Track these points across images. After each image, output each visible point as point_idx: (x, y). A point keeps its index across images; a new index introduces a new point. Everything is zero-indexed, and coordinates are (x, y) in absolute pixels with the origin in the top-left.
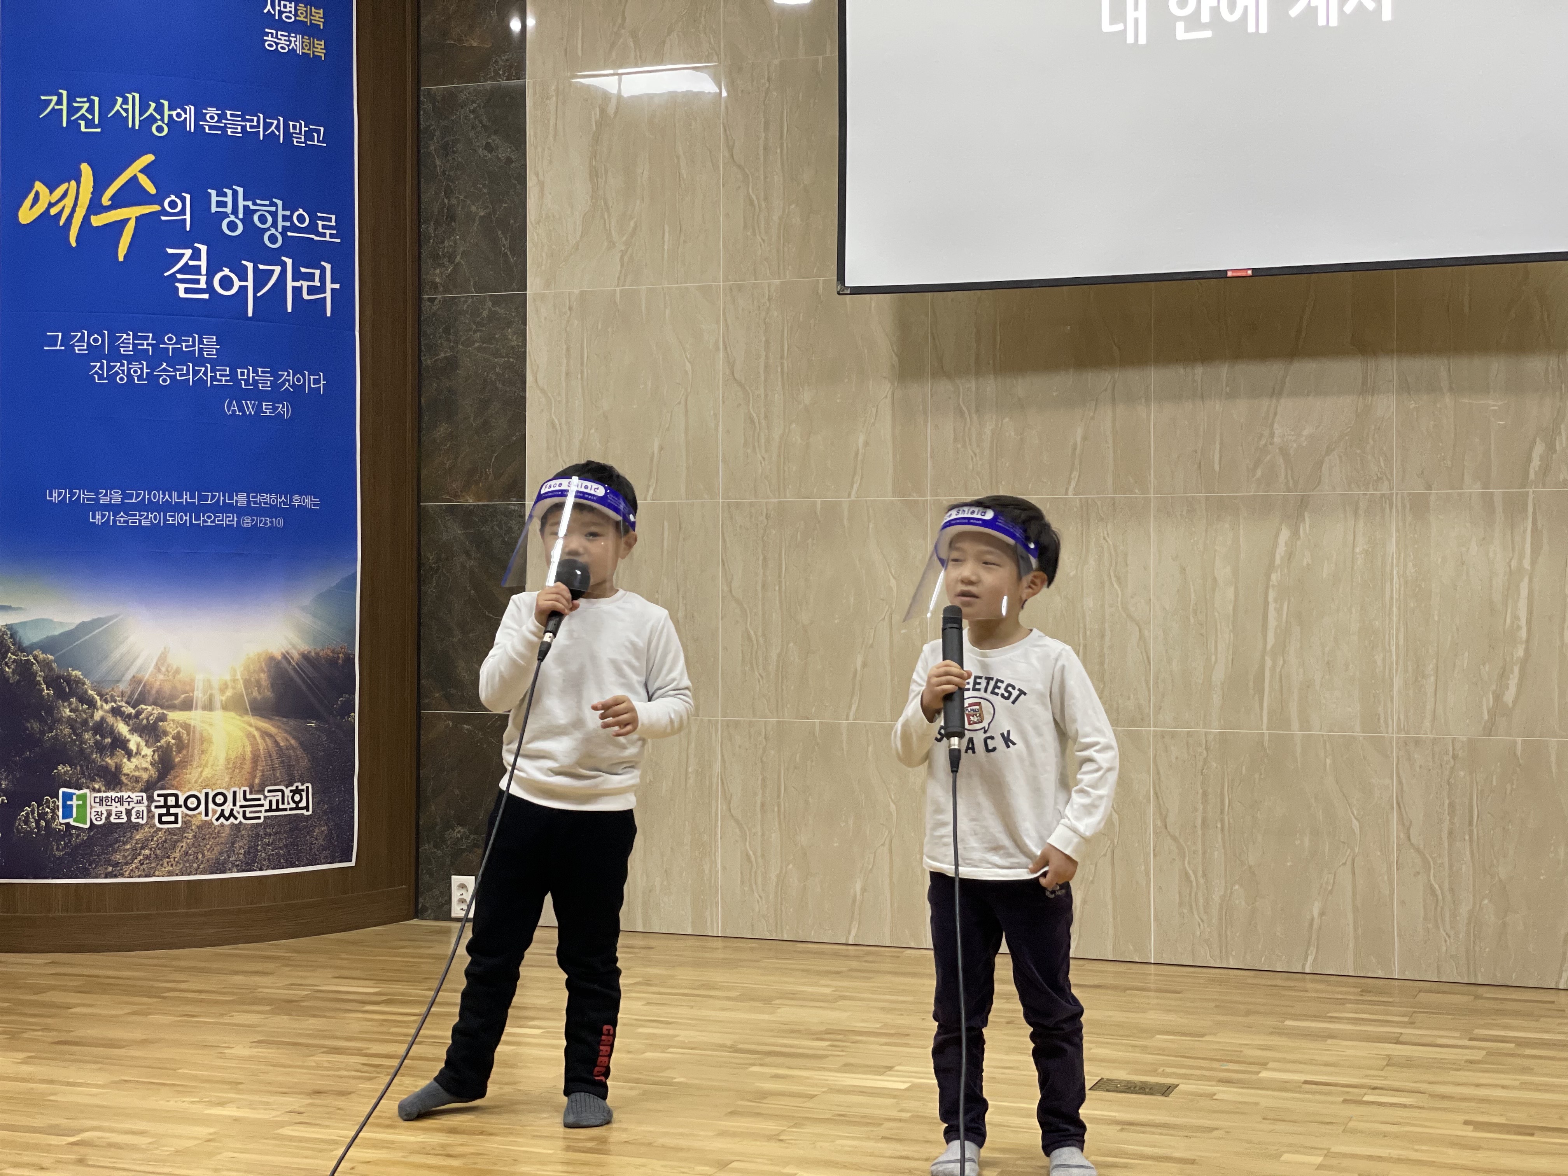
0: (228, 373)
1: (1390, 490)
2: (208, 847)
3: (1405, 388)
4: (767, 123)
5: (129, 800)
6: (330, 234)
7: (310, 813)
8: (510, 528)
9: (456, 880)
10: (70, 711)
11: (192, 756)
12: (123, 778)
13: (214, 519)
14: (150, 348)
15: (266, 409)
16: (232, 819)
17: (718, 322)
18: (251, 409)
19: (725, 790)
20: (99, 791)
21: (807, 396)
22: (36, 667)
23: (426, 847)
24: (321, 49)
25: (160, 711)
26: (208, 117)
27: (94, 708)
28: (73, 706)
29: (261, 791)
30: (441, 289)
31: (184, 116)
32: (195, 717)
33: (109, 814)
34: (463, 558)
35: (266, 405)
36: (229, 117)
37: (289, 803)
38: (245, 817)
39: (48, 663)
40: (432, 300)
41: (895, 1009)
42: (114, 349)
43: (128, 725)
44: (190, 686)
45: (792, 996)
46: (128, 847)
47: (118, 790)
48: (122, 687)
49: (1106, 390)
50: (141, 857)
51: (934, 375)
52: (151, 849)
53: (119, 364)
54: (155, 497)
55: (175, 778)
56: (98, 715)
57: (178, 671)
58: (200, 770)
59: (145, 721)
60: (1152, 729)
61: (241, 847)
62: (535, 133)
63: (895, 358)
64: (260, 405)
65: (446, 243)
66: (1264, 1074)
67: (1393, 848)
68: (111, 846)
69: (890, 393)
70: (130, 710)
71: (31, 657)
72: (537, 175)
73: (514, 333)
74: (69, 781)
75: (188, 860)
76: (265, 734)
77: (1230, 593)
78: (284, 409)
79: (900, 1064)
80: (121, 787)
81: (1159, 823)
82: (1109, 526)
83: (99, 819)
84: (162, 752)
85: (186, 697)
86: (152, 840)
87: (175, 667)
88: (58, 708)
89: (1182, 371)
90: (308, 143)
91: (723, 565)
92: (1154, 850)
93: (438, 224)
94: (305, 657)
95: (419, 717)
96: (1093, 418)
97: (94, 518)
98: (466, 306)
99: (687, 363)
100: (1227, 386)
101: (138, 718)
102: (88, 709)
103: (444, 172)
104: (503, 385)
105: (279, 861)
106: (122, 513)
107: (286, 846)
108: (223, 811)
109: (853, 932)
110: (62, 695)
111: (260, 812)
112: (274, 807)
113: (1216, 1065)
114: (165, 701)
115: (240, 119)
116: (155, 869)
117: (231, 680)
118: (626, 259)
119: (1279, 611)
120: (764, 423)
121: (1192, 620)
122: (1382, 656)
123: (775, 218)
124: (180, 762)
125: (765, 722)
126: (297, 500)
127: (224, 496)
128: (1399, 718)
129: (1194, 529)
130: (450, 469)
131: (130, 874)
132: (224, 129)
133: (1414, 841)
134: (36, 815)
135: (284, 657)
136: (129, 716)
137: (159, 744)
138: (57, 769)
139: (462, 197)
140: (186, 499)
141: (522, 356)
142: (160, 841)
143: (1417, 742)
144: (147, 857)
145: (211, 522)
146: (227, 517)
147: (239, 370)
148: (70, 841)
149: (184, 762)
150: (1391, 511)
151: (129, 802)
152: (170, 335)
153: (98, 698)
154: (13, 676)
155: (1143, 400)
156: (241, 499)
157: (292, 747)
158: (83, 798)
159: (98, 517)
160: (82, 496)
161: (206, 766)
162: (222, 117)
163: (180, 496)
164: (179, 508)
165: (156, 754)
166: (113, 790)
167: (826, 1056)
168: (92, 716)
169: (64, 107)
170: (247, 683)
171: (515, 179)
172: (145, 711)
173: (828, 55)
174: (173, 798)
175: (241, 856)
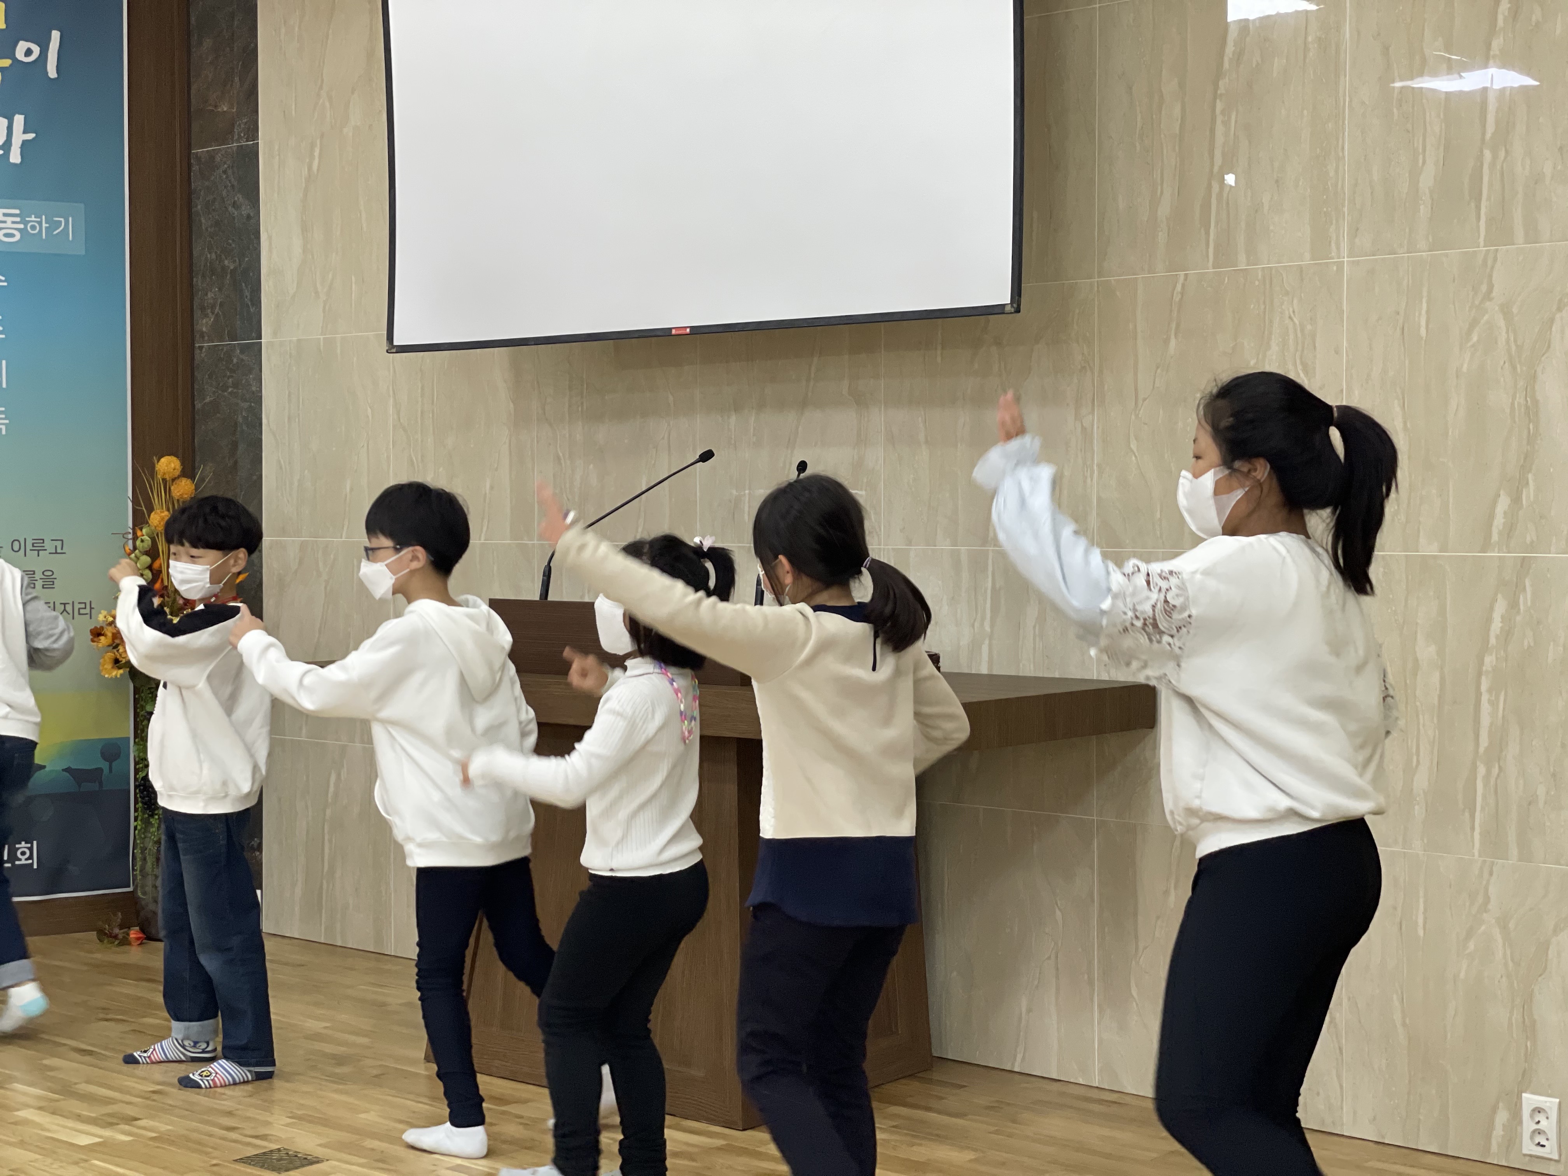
1: (878, 545)
3: (891, 440)
17: (389, 370)
21: (450, 442)
30: (206, 338)
40: (201, 348)
49: (663, 438)
51: (539, 422)
62: (265, 191)
65: (210, 295)
69: (508, 438)
72: (267, 229)
73: (254, 379)
89: (719, 420)
93: (204, 276)
98: (222, 353)
99: (369, 409)
100: (754, 436)
103: (207, 229)
104: (248, 428)
118: (327, 308)
120: (421, 466)
139: (218, 252)
141: (257, 399)
171: (253, 235)
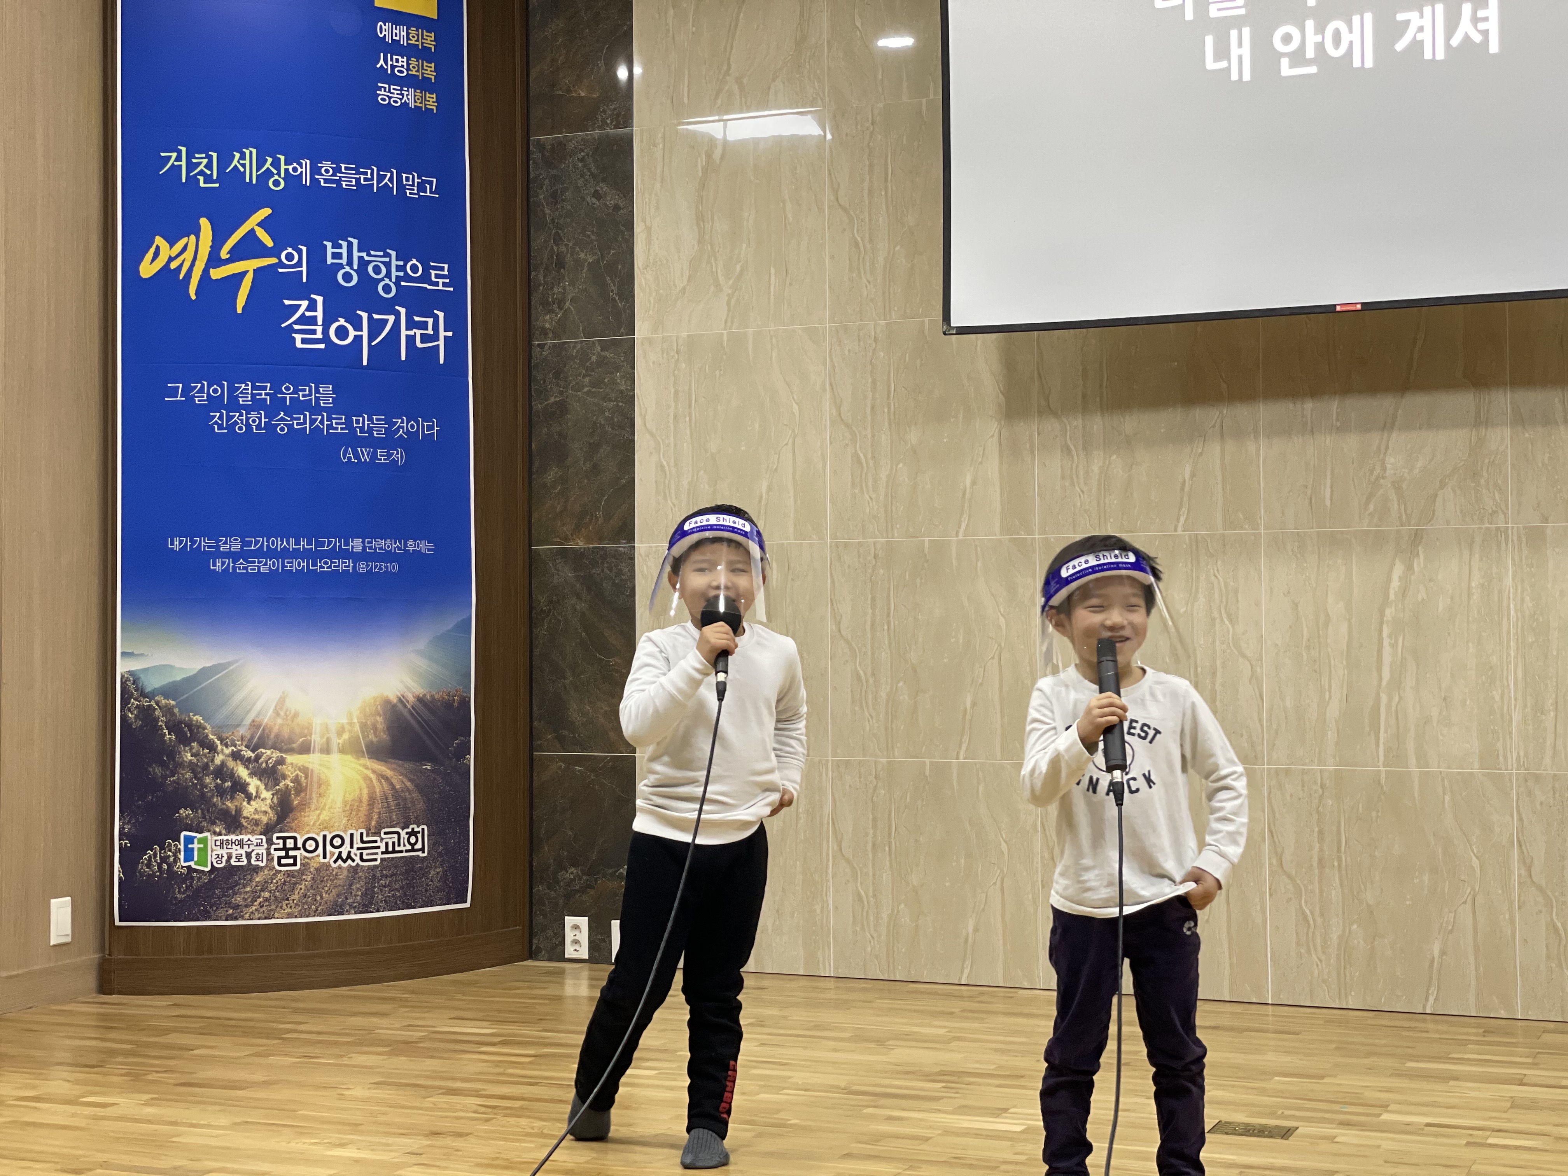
0: (343, 421)
1: (1506, 524)
2: (326, 889)
3: (1520, 420)
4: (871, 166)
5: (249, 842)
6: (443, 283)
7: (426, 854)
8: (621, 570)
9: (569, 921)
10: (192, 756)
11: (311, 799)
12: (243, 821)
13: (331, 565)
14: (268, 397)
15: (380, 456)
16: (349, 861)
17: (825, 364)
18: (366, 456)
19: (836, 830)
20: (220, 834)
21: (913, 436)
22: (158, 713)
23: (540, 888)
24: (433, 102)
25: (279, 754)
26: (323, 171)
27: (215, 753)
28: (194, 751)
29: (377, 833)
30: (551, 335)
31: (300, 170)
32: (312, 761)
33: (230, 857)
34: (574, 600)
35: (380, 452)
36: (343, 170)
37: (404, 845)
38: (362, 860)
39: (169, 709)
40: (542, 346)
41: (1009, 1051)
42: (233, 399)
43: (248, 769)
44: (308, 729)
45: (907, 1037)
46: (248, 889)
47: (238, 832)
48: (242, 731)
49: (1214, 426)
50: (261, 900)
51: (1040, 413)
52: (270, 892)
53: (238, 414)
54: (273, 544)
55: (293, 820)
56: (218, 759)
57: (296, 715)
58: (318, 812)
59: (264, 765)
60: (1266, 766)
61: (358, 889)
62: (642, 180)
63: (1002, 398)
64: (375, 453)
65: (556, 290)
66: (1385, 1117)
67: (1514, 885)
68: (232, 888)
69: (997, 431)
70: (249, 754)
71: (153, 703)
72: (644, 221)
73: (622, 377)
74: (191, 825)
75: (306, 903)
76: (382, 777)
77: (1344, 628)
78: (398, 455)
79: (1015, 1107)
80: (241, 830)
81: (1274, 861)
82: (1219, 563)
83: (219, 862)
84: (281, 795)
85: (303, 742)
86: (272, 883)
87: (293, 711)
88: (180, 753)
89: (1291, 405)
90: (421, 194)
91: (832, 604)
92: (1270, 889)
93: (547, 271)
94: (420, 700)
95: (531, 759)
96: (1201, 454)
97: (214, 565)
98: (575, 351)
99: (795, 405)
100: (1337, 420)
101: (258, 762)
102: (209, 753)
103: (553, 221)
104: (613, 429)
105: (396, 903)
106: (241, 560)
107: (402, 888)
108: (340, 853)
109: (966, 972)
110: (184, 740)
111: (377, 854)
112: (390, 849)
113: (1337, 1107)
114: (284, 745)
115: (354, 172)
116: (274, 911)
117: (348, 723)
118: (733, 302)
119: (1394, 646)
120: (871, 463)
121: (1305, 658)
122: (1500, 691)
123: (881, 259)
124: (298, 805)
125: (876, 762)
126: (411, 545)
127: (340, 542)
128: (1518, 753)
129: (1305, 565)
130: (561, 512)
131: (250, 916)
132: (338, 182)
133: (1535, 879)
134: (158, 858)
135: (400, 700)
136: (249, 759)
137: (278, 787)
138: (178, 813)
139: (570, 244)
140: (303, 545)
141: (630, 399)
142: (279, 883)
143: (1537, 778)
144: (267, 899)
145: (327, 568)
146: (343, 563)
147: (354, 418)
148: (191, 885)
149: (302, 805)
150: (1507, 545)
151: (249, 845)
152: (288, 384)
153: (218, 742)
154: (136, 721)
155: (1252, 436)
156: (356, 545)
157: (408, 789)
158: (204, 841)
159: (219, 564)
160: (203, 543)
161: (323, 809)
162: (337, 170)
163: (297, 543)
164: (296, 554)
165: (275, 797)
166: (234, 833)
167: (942, 1098)
168: (213, 761)
169: (183, 163)
170: (363, 726)
171: (622, 225)
172: (265, 755)
173: (932, 97)
174: (292, 841)
175: (358, 898)
